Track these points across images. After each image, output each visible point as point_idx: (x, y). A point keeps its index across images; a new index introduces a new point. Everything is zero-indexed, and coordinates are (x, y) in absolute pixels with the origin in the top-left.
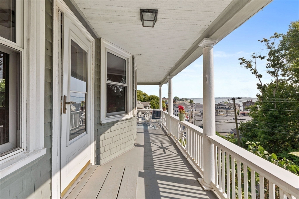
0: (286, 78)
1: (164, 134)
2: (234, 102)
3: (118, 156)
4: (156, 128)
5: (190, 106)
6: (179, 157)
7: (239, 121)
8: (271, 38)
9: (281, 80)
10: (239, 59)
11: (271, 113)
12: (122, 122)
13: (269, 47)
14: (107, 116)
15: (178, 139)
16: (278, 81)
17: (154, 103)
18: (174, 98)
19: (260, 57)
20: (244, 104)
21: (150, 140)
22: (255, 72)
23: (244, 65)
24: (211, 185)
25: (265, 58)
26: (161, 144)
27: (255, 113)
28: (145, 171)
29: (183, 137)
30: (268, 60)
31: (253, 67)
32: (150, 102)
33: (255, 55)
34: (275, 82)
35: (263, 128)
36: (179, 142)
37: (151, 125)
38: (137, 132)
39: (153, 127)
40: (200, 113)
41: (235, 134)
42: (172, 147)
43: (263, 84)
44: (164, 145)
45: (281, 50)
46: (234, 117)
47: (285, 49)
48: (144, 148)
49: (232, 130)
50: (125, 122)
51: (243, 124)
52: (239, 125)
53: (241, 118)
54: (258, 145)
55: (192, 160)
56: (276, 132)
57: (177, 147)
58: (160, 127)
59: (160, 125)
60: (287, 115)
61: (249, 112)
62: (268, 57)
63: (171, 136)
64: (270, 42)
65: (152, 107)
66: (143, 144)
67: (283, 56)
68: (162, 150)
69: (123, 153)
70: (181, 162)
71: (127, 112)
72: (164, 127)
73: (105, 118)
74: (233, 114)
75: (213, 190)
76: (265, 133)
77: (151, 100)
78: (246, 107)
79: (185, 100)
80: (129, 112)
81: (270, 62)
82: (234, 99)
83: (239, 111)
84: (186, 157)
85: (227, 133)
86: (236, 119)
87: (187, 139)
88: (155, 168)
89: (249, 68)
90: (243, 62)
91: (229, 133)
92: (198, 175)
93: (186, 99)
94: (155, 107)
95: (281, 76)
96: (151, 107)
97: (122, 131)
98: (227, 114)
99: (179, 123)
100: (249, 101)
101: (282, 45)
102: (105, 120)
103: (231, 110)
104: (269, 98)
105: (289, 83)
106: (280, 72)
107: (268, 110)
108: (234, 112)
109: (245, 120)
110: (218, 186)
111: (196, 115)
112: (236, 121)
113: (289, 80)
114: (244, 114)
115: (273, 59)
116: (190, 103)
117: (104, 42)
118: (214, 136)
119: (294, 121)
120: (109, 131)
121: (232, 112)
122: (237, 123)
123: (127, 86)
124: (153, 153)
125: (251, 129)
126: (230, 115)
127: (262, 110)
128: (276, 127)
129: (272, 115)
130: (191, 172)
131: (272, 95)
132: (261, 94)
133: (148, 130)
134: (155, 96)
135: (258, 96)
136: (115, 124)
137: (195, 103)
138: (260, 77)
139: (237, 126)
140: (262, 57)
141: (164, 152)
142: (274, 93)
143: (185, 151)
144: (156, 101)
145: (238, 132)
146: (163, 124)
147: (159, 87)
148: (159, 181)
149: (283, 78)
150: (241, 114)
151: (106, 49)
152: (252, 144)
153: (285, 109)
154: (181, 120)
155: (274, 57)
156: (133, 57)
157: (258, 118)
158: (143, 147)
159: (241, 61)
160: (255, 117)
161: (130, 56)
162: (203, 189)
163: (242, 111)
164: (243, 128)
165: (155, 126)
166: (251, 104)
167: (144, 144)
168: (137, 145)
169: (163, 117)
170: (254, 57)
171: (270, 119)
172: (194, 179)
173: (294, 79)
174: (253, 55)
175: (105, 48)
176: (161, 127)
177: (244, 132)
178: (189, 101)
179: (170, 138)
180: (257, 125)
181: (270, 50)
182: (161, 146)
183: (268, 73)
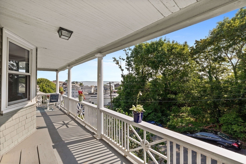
0: (133, 72)
1: (63, 113)
2: (110, 85)
3: (20, 142)
4: (53, 110)
5: (80, 88)
6: (79, 127)
7: (112, 97)
8: (127, 49)
9: (131, 73)
10: (113, 58)
11: (127, 91)
12: (25, 109)
13: (127, 55)
14: (8, 106)
15: (77, 115)
16: (130, 74)
17: (44, 86)
18: (66, 81)
19: (123, 59)
20: (115, 85)
21: (51, 121)
22: (120, 67)
23: (115, 62)
24: (101, 136)
25: (125, 60)
26: (62, 121)
27: (120, 92)
28: (54, 144)
29: (81, 113)
30: (126, 61)
31: (120, 64)
32: (39, 85)
33: (120, 57)
34: (129, 74)
35: (123, 100)
36: (78, 117)
37: (48, 108)
38: (37, 117)
39: (50, 109)
40: (88, 93)
41: (110, 106)
42: (73, 122)
43: (124, 75)
44: (66, 122)
45: (131, 57)
46: (110, 95)
47: (132, 57)
48: (48, 128)
49: (108, 103)
50: (27, 108)
51: (114, 99)
52: (112, 99)
53: (114, 95)
54: (121, 109)
55: (89, 126)
56: (129, 101)
57: (77, 121)
58: (57, 108)
59: (58, 107)
60: (133, 92)
61: (117, 91)
62: (126, 60)
63: (70, 114)
64: (127, 52)
65: (42, 90)
66: (45, 125)
67: (132, 60)
68: (65, 126)
69: (25, 138)
70: (81, 129)
71: (29, 99)
72: (61, 108)
73: (6, 107)
74: (109, 92)
75: (102, 138)
76: (124, 102)
77: (40, 83)
78: (116, 88)
79: (75, 83)
80: (32, 99)
81: (127, 63)
82: (110, 83)
83: (112, 90)
84: (84, 126)
85: (105, 105)
86: (111, 96)
87: (85, 113)
88: (63, 139)
89: (117, 64)
90: (115, 61)
91: (106, 105)
92: (93, 134)
93: (77, 82)
94: (45, 90)
95: (131, 71)
96: (40, 90)
97: (25, 117)
98: (106, 93)
99: (78, 103)
100: (118, 84)
101: (132, 55)
102: (6, 110)
103: (108, 90)
104: (126, 83)
105: (134, 75)
106: (131, 69)
107: (126, 90)
108: (110, 91)
109: (115, 96)
110: (105, 135)
111: (85, 95)
112: (111, 97)
113: (134, 73)
114: (115, 92)
115: (128, 61)
116: (80, 85)
117: (6, 31)
118: (103, 108)
119: (136, 95)
120: (11, 119)
121: (108, 91)
122: (111, 98)
123: (30, 75)
124: (57, 130)
125: (118, 101)
126: (107, 93)
127: (123, 89)
128: (129, 99)
129: (127, 92)
130: (89, 134)
131: (127, 81)
132: (123, 80)
133: (46, 113)
134: (45, 79)
135: (122, 81)
136: (17, 112)
137: (84, 86)
138: (122, 70)
139: (111, 100)
140: (124, 59)
141: (67, 126)
142: (128, 80)
143: (83, 122)
144: (47, 84)
145: (112, 104)
146: (60, 106)
147: (56, 74)
148: (68, 146)
149: (132, 72)
150: (113, 92)
151: (9, 39)
152: (119, 110)
153: (133, 89)
154: (80, 101)
155: (129, 60)
156: (36, 48)
157: (122, 94)
158: (46, 128)
159: (114, 60)
160: (120, 94)
161: (34, 47)
162: (97, 139)
163: (114, 90)
164: (115, 101)
165: (52, 108)
166: (119, 86)
167: (47, 125)
168: (38, 128)
169: (60, 100)
170: (120, 59)
171: (126, 94)
172: (92, 136)
173: (136, 73)
174: (119, 57)
175: (7, 38)
176: (59, 108)
177: (115, 103)
178: (79, 83)
179: (69, 116)
180: (121, 98)
181: (127, 56)
182: (63, 123)
183: (126, 69)
